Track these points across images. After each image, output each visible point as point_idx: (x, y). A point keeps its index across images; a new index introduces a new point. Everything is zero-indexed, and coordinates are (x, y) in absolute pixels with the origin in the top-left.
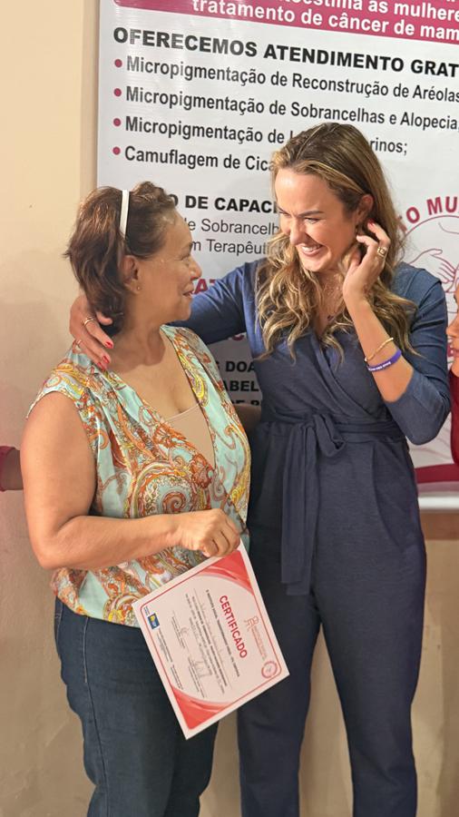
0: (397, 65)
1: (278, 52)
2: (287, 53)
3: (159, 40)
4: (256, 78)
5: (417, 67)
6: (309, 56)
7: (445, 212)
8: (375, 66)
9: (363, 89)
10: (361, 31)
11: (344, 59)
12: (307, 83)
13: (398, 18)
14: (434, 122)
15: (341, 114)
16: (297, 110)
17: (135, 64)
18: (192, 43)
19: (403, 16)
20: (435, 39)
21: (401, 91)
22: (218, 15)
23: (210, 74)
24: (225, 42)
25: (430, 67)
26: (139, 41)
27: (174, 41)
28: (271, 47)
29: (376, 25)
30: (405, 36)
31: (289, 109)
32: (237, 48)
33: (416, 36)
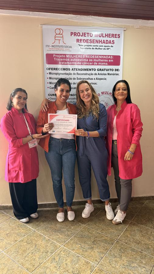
0: (95, 70)
1: (74, 69)
2: (75, 69)
3: (54, 69)
4: (70, 74)
5: (98, 70)
6: (79, 70)
7: (105, 94)
8: (91, 70)
9: (89, 74)
10: (88, 65)
11: (85, 70)
12: (79, 74)
13: (94, 62)
14: (102, 79)
15: (85, 79)
16: (78, 79)
17: (50, 73)
18: (59, 69)
19: (95, 62)
20: (101, 65)
21: (96, 74)
22: (63, 64)
23: (63, 74)
24: (65, 69)
25: (100, 70)
26: (51, 70)
27: (56, 69)
28: (73, 69)
29: (90, 63)
30: (96, 65)
31: (76, 79)
32: (67, 69)
33: (98, 65)
